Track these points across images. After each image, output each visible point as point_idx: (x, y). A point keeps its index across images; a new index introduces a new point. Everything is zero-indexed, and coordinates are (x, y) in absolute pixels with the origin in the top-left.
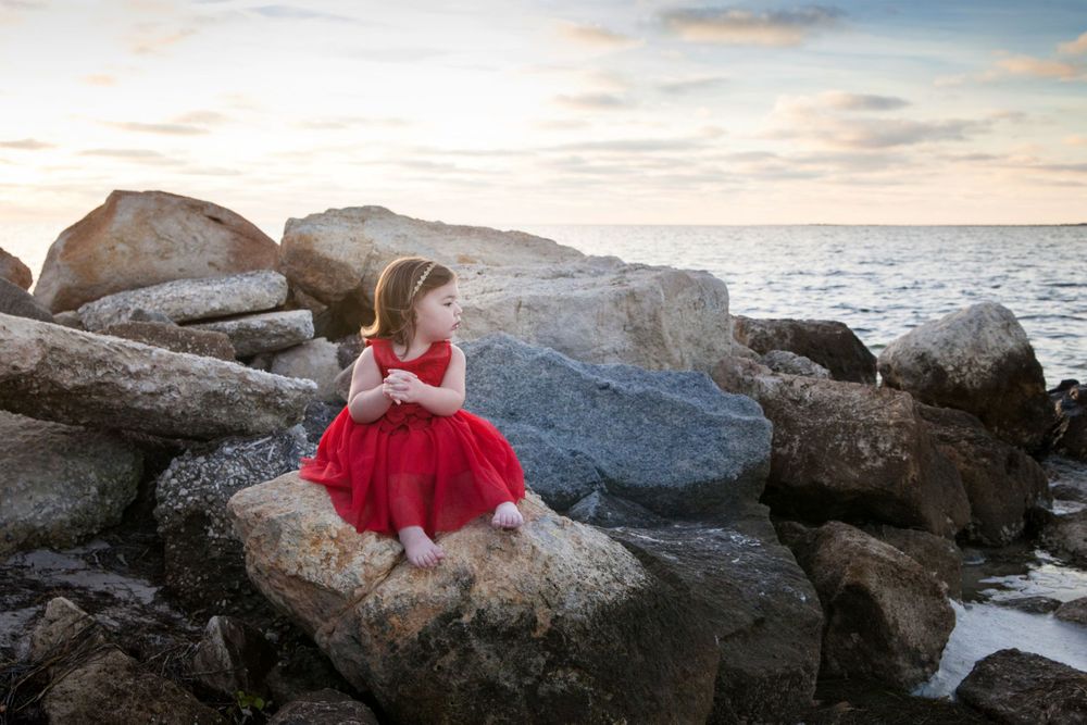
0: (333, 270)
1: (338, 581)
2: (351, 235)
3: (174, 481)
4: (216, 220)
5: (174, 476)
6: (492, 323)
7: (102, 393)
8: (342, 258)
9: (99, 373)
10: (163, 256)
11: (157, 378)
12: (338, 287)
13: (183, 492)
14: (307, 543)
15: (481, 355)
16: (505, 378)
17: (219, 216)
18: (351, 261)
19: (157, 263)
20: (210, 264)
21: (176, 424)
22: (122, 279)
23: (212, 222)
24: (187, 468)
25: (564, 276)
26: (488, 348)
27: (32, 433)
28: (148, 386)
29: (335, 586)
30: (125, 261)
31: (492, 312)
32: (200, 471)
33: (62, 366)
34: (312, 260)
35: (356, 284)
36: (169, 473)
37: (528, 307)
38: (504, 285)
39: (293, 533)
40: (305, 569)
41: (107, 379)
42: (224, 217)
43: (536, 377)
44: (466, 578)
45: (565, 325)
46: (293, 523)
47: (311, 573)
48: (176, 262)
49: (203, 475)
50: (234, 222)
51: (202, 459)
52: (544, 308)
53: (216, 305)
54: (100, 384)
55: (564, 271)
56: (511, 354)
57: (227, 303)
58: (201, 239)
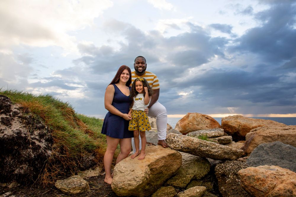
0: (232, 128)
1: (262, 189)
2: (236, 121)
3: (218, 168)
4: (207, 118)
5: (218, 167)
6: (273, 139)
7: (207, 152)
8: (234, 125)
9: (207, 148)
10: (198, 125)
11: (217, 149)
12: (233, 131)
13: (220, 170)
14: (256, 181)
15: (274, 146)
16: (280, 150)
17: (208, 117)
18: (236, 126)
19: (197, 126)
20: (206, 126)
21: (219, 158)
22: (190, 129)
23: (207, 119)
24: (220, 165)
25: (287, 129)
26: (276, 144)
27: (191, 157)
28: (215, 150)
29: (262, 190)
30: (191, 126)
31: (272, 137)
32: (223, 166)
33: (202, 147)
34: (228, 126)
35: (237, 131)
36: (217, 166)
37: (280, 136)
38: (274, 131)
39: (253, 179)
40: (256, 186)
41: (209, 149)
42: (209, 118)
43: (287, 150)
44: (291, 191)
45: (289, 140)
46: (253, 177)
47: (257, 187)
48: (200, 126)
49: (224, 167)
50: (211, 119)
51: (223, 164)
52: (284, 136)
53: (213, 134)
54: (207, 150)
55: (286, 128)
56: (281, 146)
57: (215, 134)
58: (205, 122)
